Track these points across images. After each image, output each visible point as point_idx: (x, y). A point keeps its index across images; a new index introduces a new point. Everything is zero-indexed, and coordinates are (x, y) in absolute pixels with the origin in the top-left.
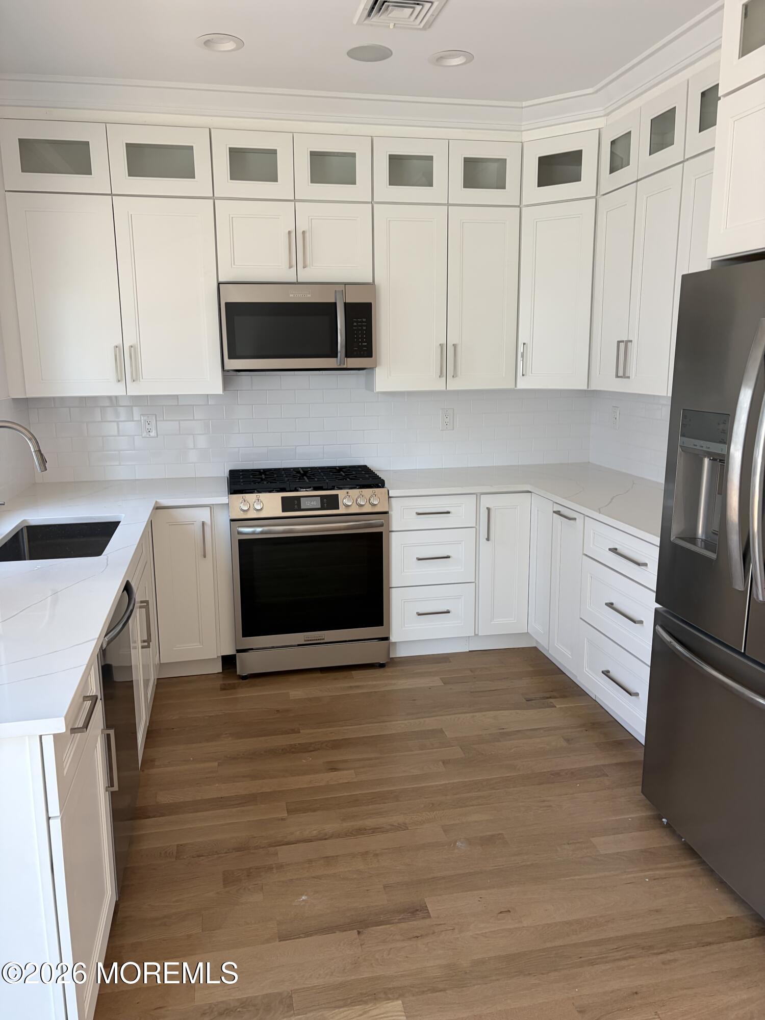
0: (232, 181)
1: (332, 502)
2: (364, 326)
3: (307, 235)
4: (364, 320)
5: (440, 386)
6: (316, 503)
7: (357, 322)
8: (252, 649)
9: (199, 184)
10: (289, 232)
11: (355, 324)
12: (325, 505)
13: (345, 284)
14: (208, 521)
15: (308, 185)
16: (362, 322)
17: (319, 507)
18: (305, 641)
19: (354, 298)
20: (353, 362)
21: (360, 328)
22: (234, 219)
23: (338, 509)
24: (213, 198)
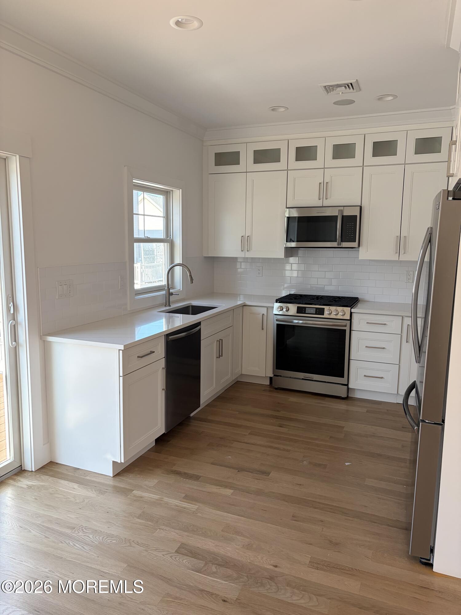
0: (296, 162)
1: (321, 312)
2: (353, 226)
3: (329, 184)
4: (353, 224)
5: (396, 258)
6: (313, 311)
7: (349, 225)
8: (281, 376)
9: (282, 165)
10: (320, 183)
11: (348, 226)
12: (318, 312)
13: (344, 206)
14: (265, 314)
15: (331, 160)
16: (352, 225)
17: (315, 313)
18: (304, 377)
19: (347, 213)
20: (345, 244)
21: (350, 228)
22: (296, 179)
23: (324, 315)
24: (287, 170)
